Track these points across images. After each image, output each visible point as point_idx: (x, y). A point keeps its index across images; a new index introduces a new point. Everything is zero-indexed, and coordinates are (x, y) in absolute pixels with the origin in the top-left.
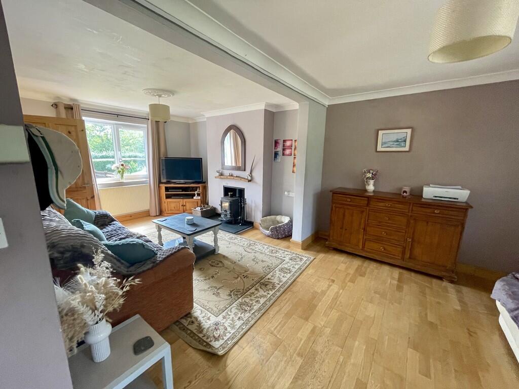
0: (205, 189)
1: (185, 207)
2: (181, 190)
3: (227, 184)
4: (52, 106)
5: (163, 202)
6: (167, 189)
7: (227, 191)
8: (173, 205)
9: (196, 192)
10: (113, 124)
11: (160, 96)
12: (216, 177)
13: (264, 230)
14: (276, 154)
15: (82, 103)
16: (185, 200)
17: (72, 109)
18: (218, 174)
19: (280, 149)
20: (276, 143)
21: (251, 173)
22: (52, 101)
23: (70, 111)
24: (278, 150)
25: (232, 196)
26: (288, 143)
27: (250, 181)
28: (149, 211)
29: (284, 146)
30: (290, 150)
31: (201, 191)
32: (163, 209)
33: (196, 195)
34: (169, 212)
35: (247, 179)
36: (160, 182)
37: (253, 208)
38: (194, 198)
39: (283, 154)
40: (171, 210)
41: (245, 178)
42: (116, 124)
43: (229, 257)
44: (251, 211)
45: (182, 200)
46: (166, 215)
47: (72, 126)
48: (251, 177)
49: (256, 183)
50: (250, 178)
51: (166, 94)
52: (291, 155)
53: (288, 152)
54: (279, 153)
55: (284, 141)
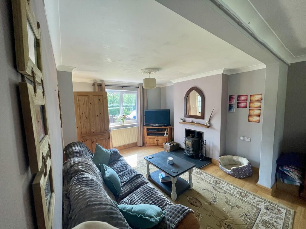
0: (172, 130)
1: (158, 142)
2: (156, 131)
3: (189, 128)
4: (92, 85)
5: (145, 138)
6: (148, 130)
7: (189, 133)
8: (151, 140)
9: (166, 132)
10: (120, 92)
11: (150, 73)
12: (180, 123)
13: (224, 168)
14: (230, 107)
15: (106, 82)
16: (158, 137)
17: (101, 85)
18: (181, 121)
19: (234, 102)
20: (231, 98)
21: (209, 121)
22: (92, 82)
23: (100, 87)
24: (233, 103)
25: (192, 137)
26: (243, 98)
27: (208, 127)
28: (137, 143)
29: (238, 100)
30: (246, 103)
31: (169, 131)
32: (145, 142)
33: (166, 134)
34: (148, 144)
35: (206, 126)
36: (144, 125)
37: (211, 148)
38: (165, 136)
39: (238, 107)
40: (150, 143)
41: (204, 125)
42: (121, 92)
43: (203, 195)
44: (210, 150)
45: (156, 137)
46: (146, 146)
47: (101, 96)
48: (210, 124)
49: (214, 129)
50: (208, 125)
51: (154, 71)
52: (246, 107)
53: (242, 104)
54: (234, 105)
55: (239, 96)
